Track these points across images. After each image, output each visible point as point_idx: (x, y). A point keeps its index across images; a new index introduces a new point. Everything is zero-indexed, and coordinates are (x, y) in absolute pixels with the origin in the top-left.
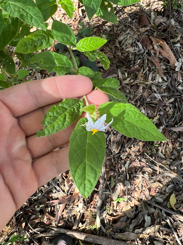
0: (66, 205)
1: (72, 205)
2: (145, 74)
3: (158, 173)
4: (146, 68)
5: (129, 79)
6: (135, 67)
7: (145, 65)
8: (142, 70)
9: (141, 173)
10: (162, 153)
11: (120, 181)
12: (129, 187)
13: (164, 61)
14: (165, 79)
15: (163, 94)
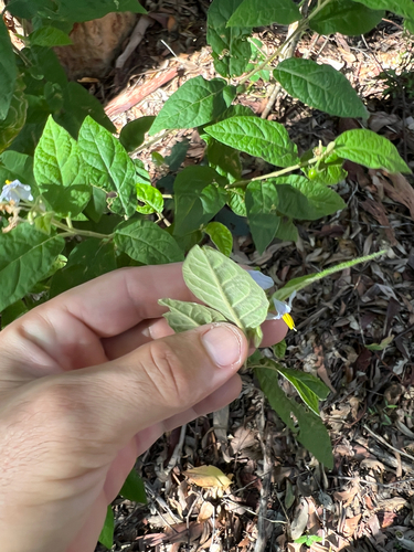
0: (181, 546)
1: (195, 547)
2: (356, 240)
3: (399, 474)
4: (357, 228)
5: (319, 251)
6: (332, 225)
7: (353, 221)
8: (348, 232)
9: (357, 473)
10: (406, 423)
11: (307, 493)
12: (330, 508)
13: (397, 211)
14: (402, 250)
15: (399, 286)
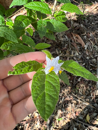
0: (30, 124)
1: (34, 124)
2: (70, 51)
3: (79, 103)
4: (70, 48)
5: (62, 54)
6: (65, 48)
7: (69, 47)
8: (68, 49)
9: (70, 103)
10: (81, 92)
11: (59, 109)
12: (64, 112)
13: (79, 45)
14: (80, 53)
15: (79, 61)
